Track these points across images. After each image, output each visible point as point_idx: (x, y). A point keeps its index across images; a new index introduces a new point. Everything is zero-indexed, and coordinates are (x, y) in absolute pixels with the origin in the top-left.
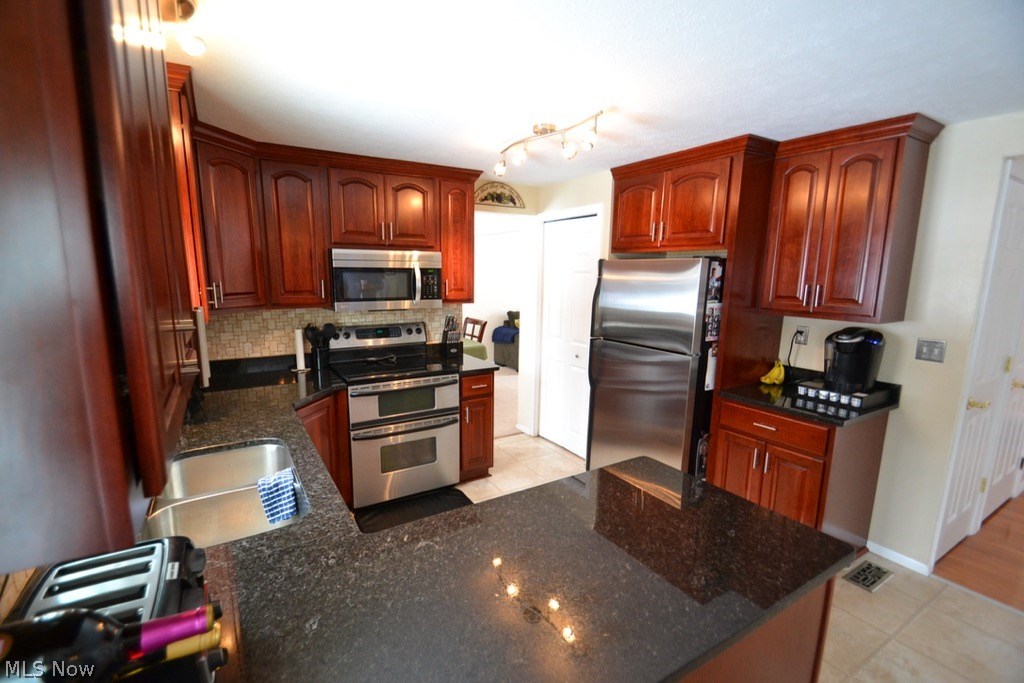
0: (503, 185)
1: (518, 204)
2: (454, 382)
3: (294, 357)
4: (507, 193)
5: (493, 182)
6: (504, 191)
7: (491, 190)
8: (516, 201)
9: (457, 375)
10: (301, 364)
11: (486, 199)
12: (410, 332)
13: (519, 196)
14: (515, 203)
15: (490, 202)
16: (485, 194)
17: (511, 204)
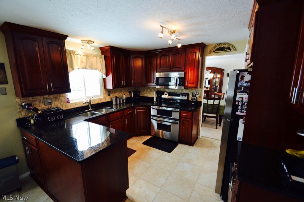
0: (224, 44)
1: (232, 49)
2: (178, 111)
3: (154, 98)
4: (226, 46)
5: (220, 44)
6: (224, 46)
7: (218, 47)
8: (232, 48)
9: (179, 109)
10: (155, 100)
11: (216, 50)
12: (183, 96)
13: (233, 46)
14: (230, 50)
15: (218, 51)
16: (216, 49)
17: (229, 50)
